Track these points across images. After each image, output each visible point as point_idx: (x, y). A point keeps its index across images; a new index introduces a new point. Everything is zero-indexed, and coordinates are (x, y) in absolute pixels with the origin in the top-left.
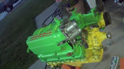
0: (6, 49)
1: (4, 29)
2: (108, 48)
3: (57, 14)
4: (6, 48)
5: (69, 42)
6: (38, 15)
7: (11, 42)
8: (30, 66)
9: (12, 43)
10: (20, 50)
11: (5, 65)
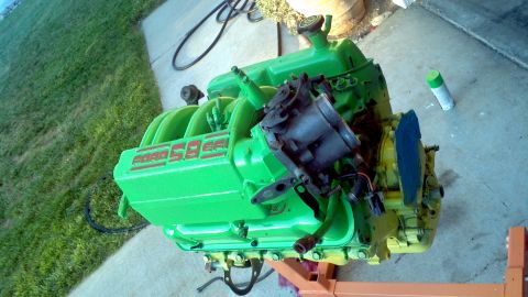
0: (19, 160)
1: (7, 68)
2: (457, 176)
3: (239, 6)
4: (21, 154)
5: (301, 190)
6: (152, 7)
7: (41, 129)
8: (128, 239)
9: (45, 132)
10: (80, 168)
11: (21, 233)
